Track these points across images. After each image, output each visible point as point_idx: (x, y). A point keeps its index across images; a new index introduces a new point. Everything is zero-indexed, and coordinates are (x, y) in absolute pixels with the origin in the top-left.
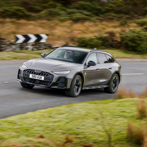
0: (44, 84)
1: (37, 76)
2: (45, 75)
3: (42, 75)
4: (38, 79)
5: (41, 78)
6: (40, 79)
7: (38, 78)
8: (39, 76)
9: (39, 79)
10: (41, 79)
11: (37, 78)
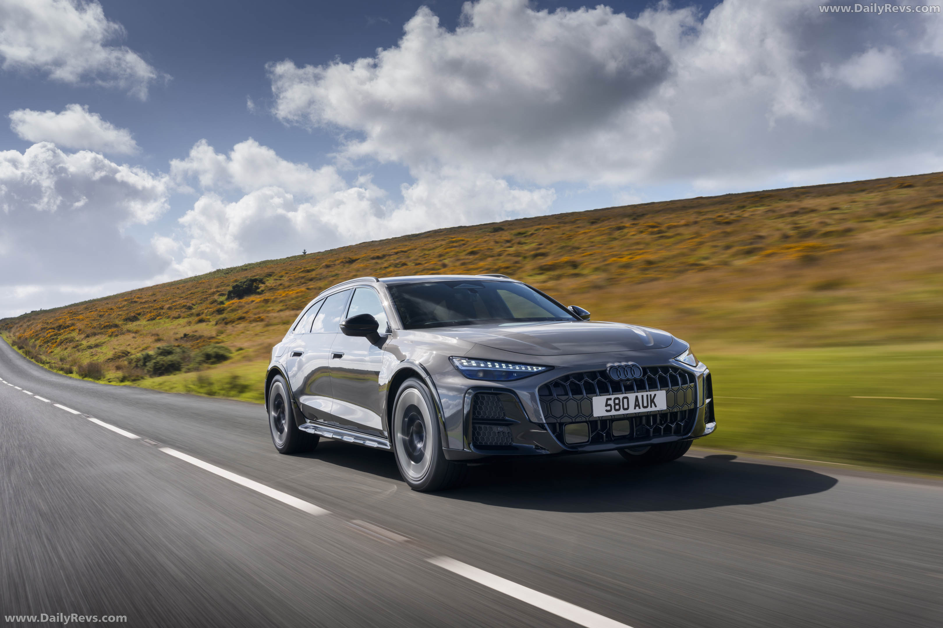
0: (668, 431)
1: (632, 396)
2: (664, 385)
3: (653, 386)
4: (638, 410)
5: (652, 401)
6: (649, 409)
7: (637, 405)
8: (639, 395)
9: (642, 410)
10: (654, 409)
11: (632, 410)
